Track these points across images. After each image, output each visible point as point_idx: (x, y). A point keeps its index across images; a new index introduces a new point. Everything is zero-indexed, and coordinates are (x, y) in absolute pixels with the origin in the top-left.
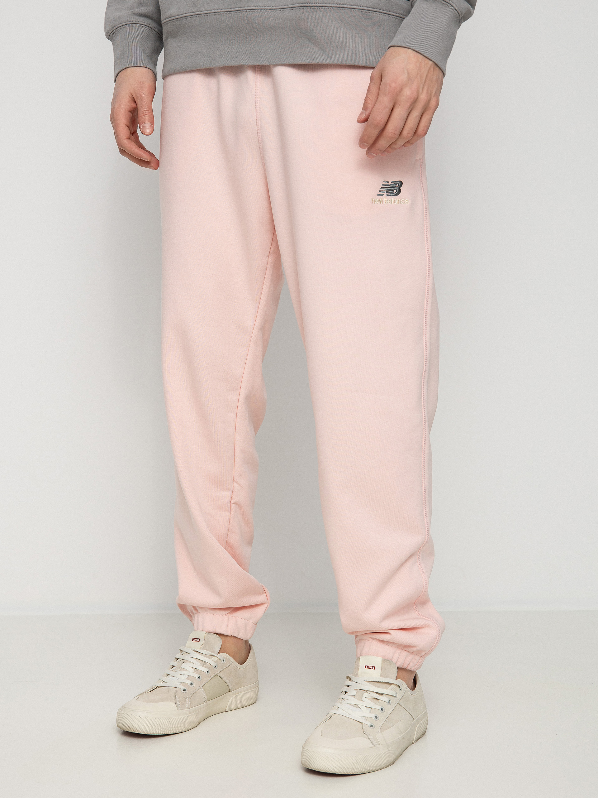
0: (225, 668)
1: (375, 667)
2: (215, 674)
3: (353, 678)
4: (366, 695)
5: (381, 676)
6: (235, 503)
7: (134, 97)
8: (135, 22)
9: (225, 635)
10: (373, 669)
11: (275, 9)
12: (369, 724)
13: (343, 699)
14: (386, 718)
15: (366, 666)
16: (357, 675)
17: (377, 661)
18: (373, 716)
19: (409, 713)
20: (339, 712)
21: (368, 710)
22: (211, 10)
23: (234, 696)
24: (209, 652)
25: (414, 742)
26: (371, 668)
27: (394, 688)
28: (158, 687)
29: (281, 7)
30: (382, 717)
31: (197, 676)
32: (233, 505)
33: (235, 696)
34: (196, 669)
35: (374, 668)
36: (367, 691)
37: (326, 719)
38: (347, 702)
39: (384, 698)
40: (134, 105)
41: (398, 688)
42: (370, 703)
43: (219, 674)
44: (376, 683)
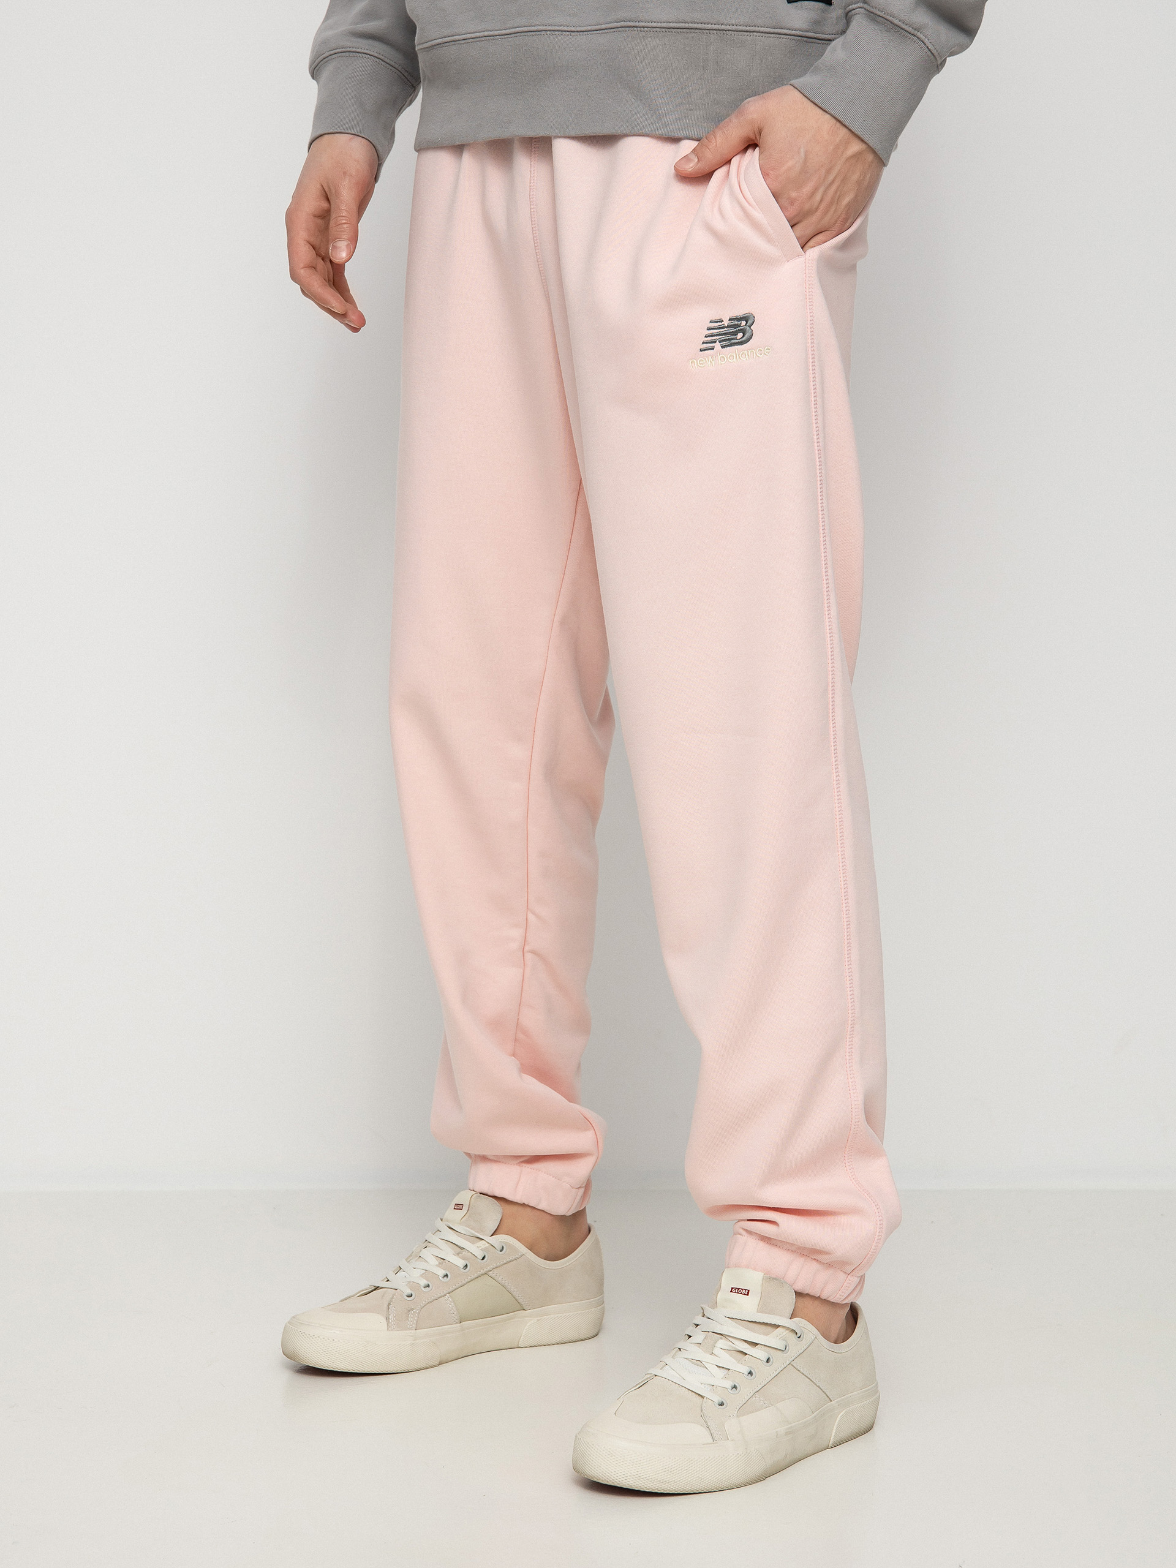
0: (505, 1261)
1: (749, 1291)
2: (482, 1272)
3: (709, 1312)
4: (722, 1343)
5: (761, 1310)
6: (532, 952)
7: (327, 191)
8: (351, 49)
9: (511, 1201)
10: (744, 1294)
11: (577, 32)
12: (717, 1399)
13: (680, 1349)
14: (755, 1391)
15: (732, 1288)
16: (715, 1305)
17: (753, 1279)
18: (728, 1384)
19: (819, 1387)
20: (667, 1373)
21: (722, 1372)
22: (474, 33)
23: (536, 1319)
24: (473, 1232)
25: (830, 1445)
26: (741, 1293)
27: (784, 1334)
28: (377, 1288)
29: (589, 28)
30: (747, 1388)
31: (441, 1272)
32: (529, 956)
33: (538, 1320)
34: (444, 1259)
35: (748, 1293)
36: (730, 1339)
37: (637, 1385)
38: (683, 1354)
39: (760, 1353)
40: (325, 205)
41: (793, 1335)
42: (728, 1360)
43: (491, 1273)
44: (748, 1323)
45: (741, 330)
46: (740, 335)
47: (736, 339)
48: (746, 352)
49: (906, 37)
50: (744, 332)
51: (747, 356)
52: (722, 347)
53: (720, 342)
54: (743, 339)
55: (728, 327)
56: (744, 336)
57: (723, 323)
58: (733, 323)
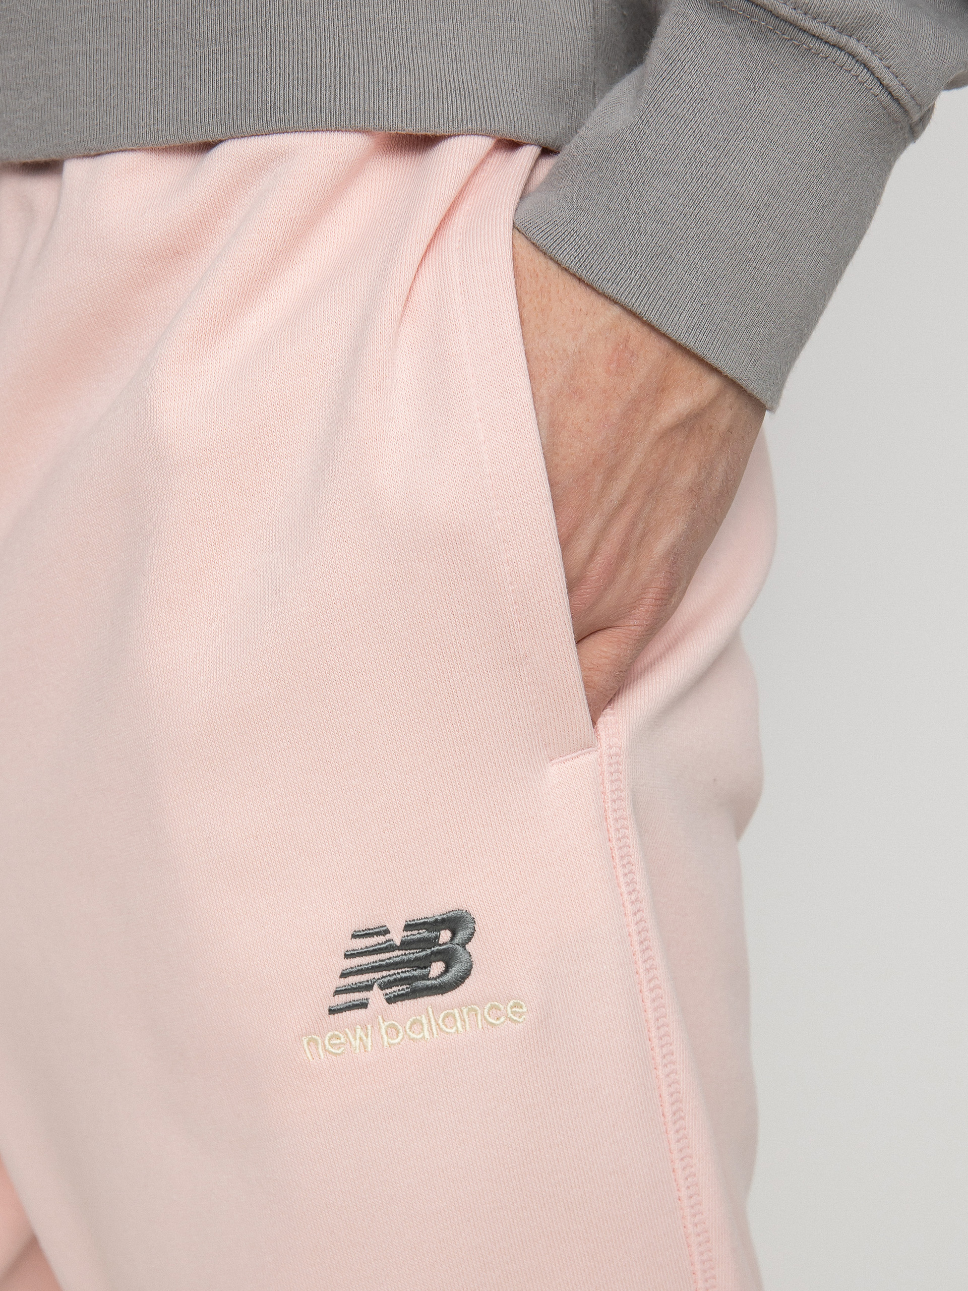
45: (439, 952)
46: (437, 968)
47: (425, 977)
48: (456, 1011)
49: (817, 54)
50: (448, 957)
51: (459, 1024)
52: (390, 1000)
53: (382, 988)
54: (446, 978)
55: (406, 945)
56: (446, 971)
57: (388, 937)
58: (415, 934)
